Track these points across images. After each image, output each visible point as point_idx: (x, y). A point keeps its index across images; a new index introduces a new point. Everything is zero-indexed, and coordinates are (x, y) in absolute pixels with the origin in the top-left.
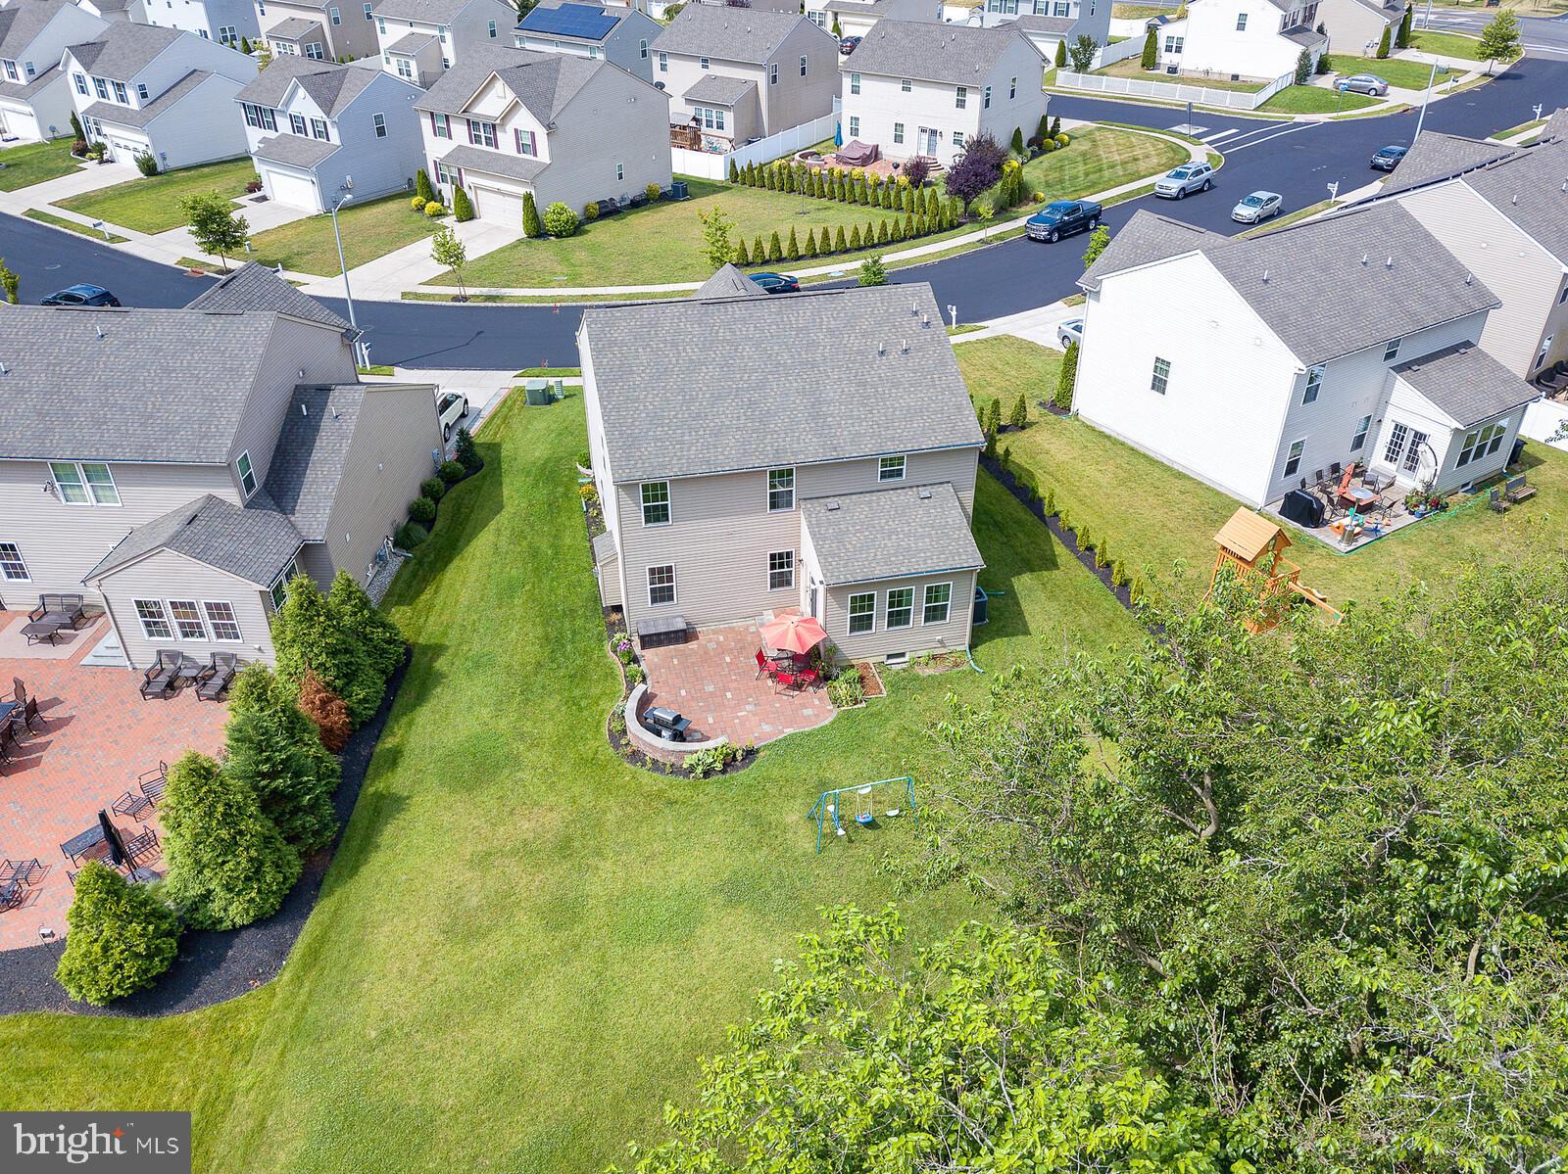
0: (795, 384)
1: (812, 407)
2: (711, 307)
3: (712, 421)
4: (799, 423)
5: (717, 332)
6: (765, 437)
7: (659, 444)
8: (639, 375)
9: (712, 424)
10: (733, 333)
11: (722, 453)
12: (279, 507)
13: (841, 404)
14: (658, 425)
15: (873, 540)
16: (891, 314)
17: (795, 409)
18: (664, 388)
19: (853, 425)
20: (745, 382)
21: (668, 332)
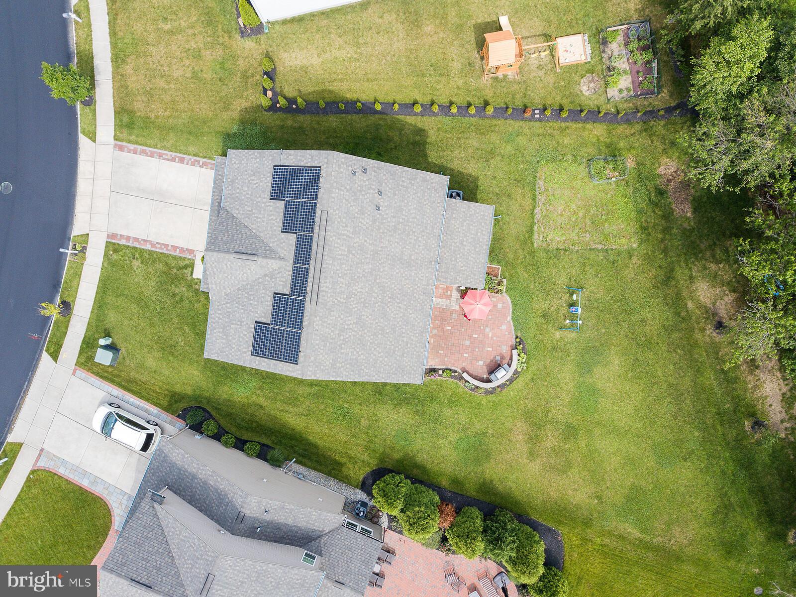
0: (386, 268)
1: (403, 264)
2: (320, 300)
3: (398, 323)
4: (411, 275)
5: (339, 301)
6: (415, 297)
7: (405, 355)
8: (360, 356)
9: (400, 323)
10: (343, 292)
11: (419, 323)
12: (317, 539)
13: (405, 247)
14: (394, 352)
15: (463, 255)
16: (351, 188)
17: (402, 274)
18: (371, 343)
19: (419, 246)
20: (378, 296)
21: (332, 331)
